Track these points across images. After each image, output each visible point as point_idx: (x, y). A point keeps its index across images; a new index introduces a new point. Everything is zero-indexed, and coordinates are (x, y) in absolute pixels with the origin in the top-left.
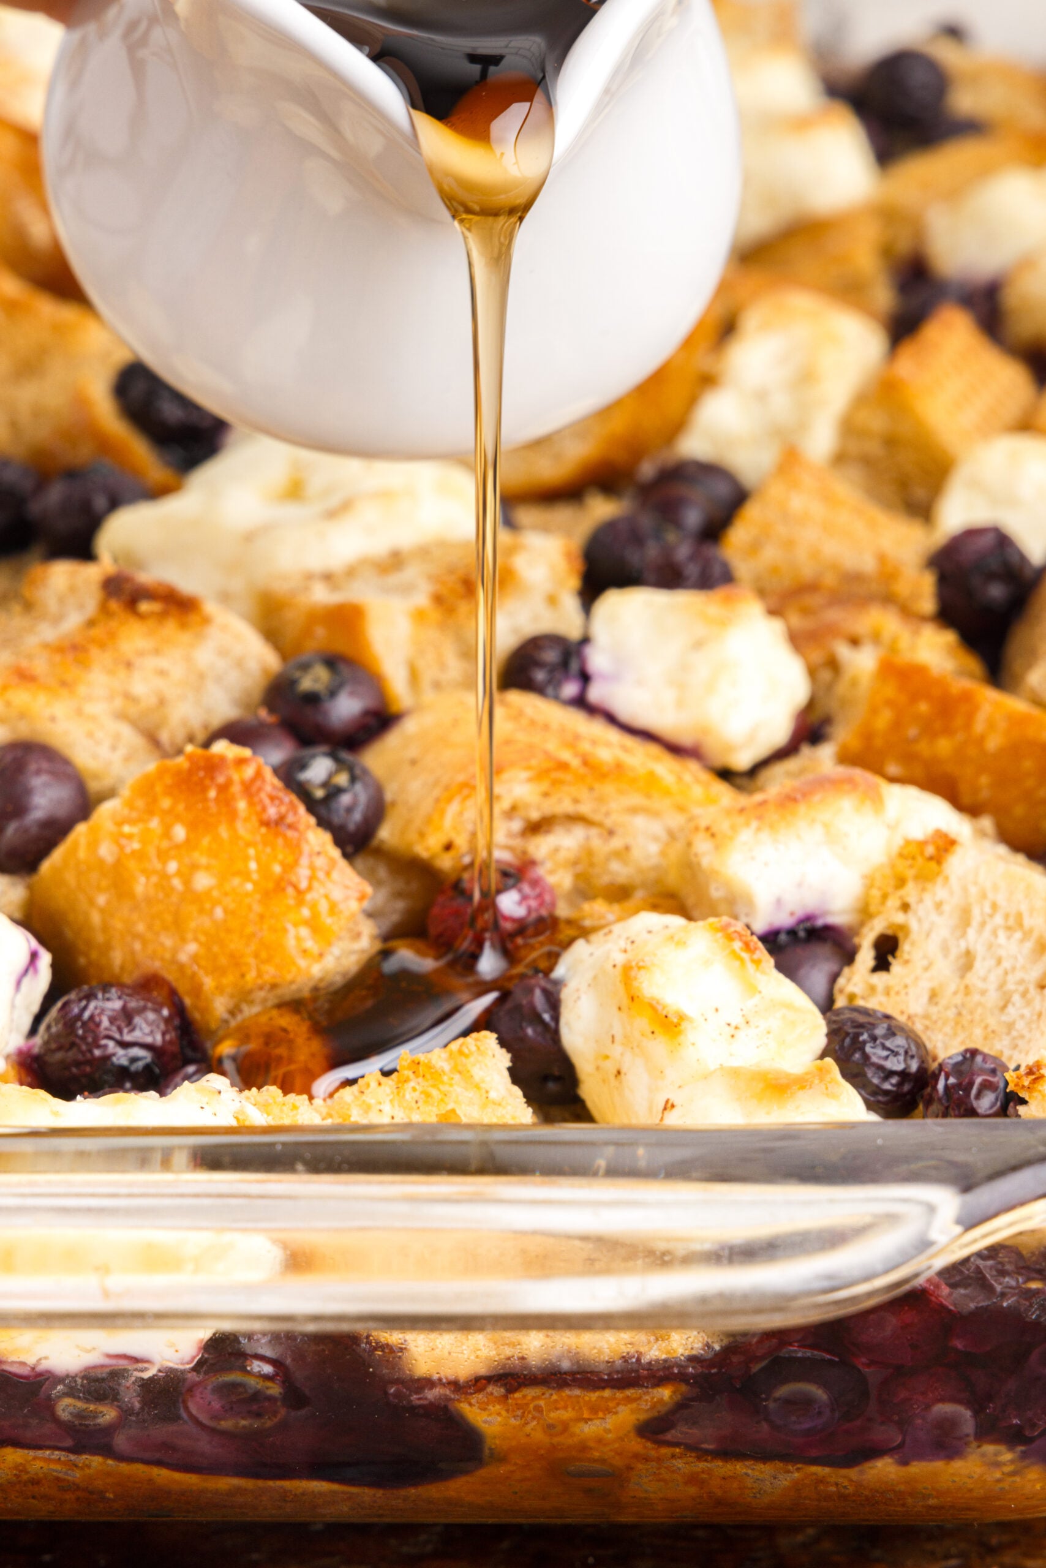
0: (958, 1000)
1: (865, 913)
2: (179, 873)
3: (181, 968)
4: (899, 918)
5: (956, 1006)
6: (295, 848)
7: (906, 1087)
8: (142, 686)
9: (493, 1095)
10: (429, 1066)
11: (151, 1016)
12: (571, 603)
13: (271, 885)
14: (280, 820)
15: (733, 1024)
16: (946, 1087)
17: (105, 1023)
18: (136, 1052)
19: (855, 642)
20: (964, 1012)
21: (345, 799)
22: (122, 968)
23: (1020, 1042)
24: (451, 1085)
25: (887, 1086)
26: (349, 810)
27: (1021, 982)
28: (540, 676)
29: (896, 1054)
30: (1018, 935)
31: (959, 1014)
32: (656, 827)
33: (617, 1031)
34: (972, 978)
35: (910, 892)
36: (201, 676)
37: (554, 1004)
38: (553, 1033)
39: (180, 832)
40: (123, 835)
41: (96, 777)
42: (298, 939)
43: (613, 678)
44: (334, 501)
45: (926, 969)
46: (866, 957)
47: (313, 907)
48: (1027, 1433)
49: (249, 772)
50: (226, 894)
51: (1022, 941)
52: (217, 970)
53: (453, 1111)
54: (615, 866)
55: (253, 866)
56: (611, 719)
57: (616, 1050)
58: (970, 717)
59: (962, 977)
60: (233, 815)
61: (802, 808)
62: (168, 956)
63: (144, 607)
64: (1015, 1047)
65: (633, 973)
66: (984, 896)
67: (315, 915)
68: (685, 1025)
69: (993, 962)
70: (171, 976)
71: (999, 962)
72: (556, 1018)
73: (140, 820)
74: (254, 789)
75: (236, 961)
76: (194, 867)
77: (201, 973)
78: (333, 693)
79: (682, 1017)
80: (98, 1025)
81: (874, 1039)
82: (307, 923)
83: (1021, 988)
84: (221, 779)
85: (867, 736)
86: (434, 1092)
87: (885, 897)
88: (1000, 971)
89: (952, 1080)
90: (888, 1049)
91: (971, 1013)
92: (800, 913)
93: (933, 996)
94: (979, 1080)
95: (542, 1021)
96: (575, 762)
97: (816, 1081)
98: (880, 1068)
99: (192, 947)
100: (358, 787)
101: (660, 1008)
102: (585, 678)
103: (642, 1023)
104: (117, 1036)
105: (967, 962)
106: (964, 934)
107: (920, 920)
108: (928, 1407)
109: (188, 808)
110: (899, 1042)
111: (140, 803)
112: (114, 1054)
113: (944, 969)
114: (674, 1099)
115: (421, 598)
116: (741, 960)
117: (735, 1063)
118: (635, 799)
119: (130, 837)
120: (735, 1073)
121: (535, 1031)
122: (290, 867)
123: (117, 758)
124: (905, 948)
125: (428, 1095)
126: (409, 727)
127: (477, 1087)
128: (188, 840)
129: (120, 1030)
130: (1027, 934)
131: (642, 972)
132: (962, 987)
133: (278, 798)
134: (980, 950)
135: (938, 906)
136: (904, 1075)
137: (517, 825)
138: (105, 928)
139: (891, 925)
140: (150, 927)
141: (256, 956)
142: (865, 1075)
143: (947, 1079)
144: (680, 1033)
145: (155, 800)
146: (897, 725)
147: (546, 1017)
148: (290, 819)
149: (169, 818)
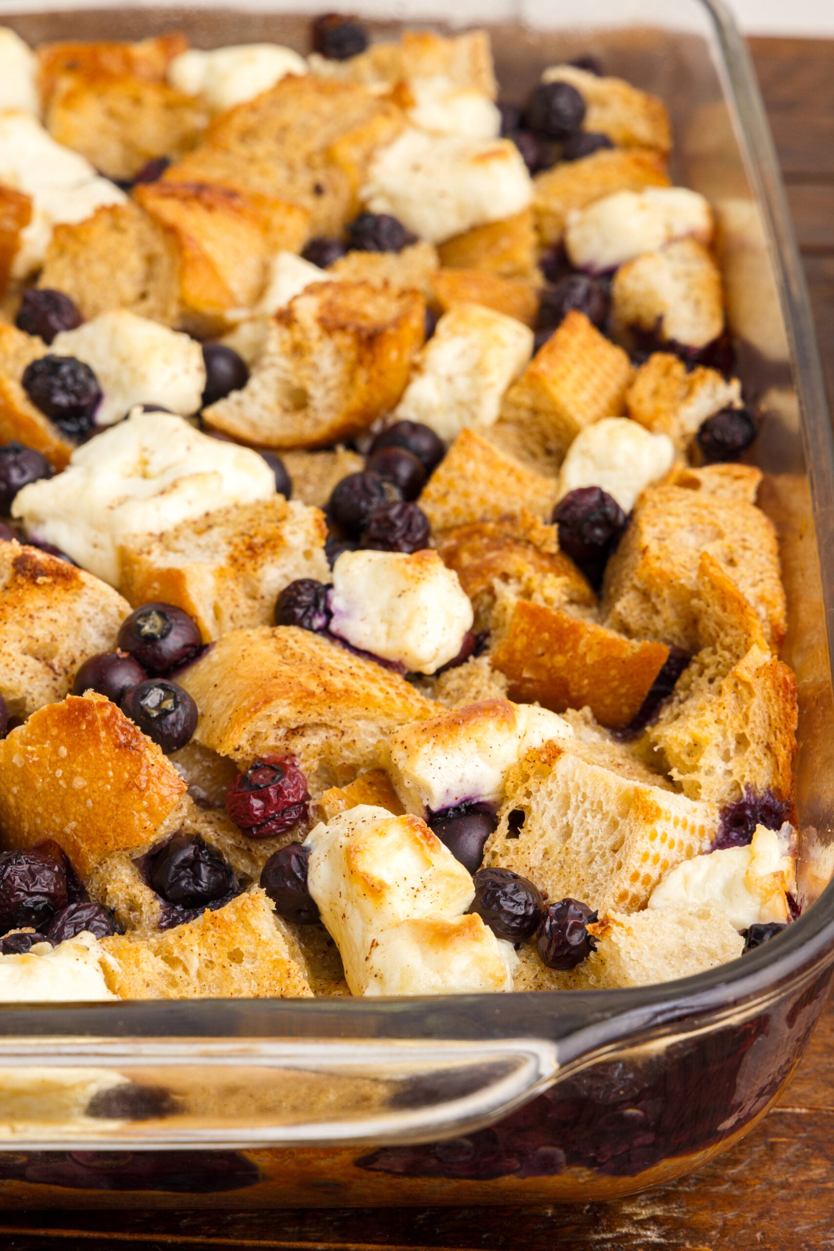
0: (561, 857)
1: (504, 797)
2: (63, 777)
3: (67, 836)
4: (525, 802)
5: (560, 862)
6: (138, 761)
7: (526, 925)
8: (40, 632)
9: (263, 937)
10: (223, 920)
11: (47, 873)
12: (320, 555)
13: (122, 786)
14: (127, 745)
15: (416, 888)
16: (551, 926)
17: (18, 881)
18: (36, 898)
19: (505, 577)
20: (565, 867)
21: (172, 717)
22: (29, 833)
23: (600, 888)
24: (237, 932)
25: (514, 925)
26: (174, 724)
27: (600, 848)
28: (300, 612)
29: (519, 904)
30: (599, 816)
31: (562, 867)
32: (373, 727)
33: (343, 889)
34: (571, 844)
35: (532, 784)
36: (79, 620)
37: (304, 868)
38: (303, 884)
39: (63, 751)
40: (27, 752)
41: (12, 691)
42: (140, 819)
43: (347, 615)
44: (168, 479)
45: (542, 836)
46: (504, 826)
47: (150, 799)
48: (599, 1160)
49: (108, 712)
50: (94, 791)
51: (602, 820)
52: (89, 839)
53: (238, 949)
54: (346, 753)
55: (111, 774)
56: (345, 643)
57: (343, 901)
58: (576, 642)
59: (565, 841)
60: (97, 741)
61: (463, 730)
62: (58, 829)
63: (40, 580)
64: (597, 892)
65: (352, 856)
66: (578, 788)
67: (151, 806)
68: (385, 891)
69: (583, 834)
70: (60, 841)
71: (587, 833)
72: (305, 876)
73: (39, 742)
74: (110, 724)
75: (101, 834)
76: (73, 773)
77: (79, 840)
78: (164, 636)
79: (383, 885)
80: (13, 882)
81: (505, 894)
82: (146, 810)
83: (601, 852)
84: (89, 718)
85: (511, 653)
86: (226, 937)
87: (516, 787)
88: (588, 839)
89: (554, 922)
90: (515, 901)
91: (569, 867)
92: (461, 797)
93: (546, 853)
94: (571, 923)
95: (296, 877)
96: (319, 690)
97: (467, 931)
98: (509, 913)
99: (73, 824)
100: (180, 708)
101: (369, 880)
102: (329, 614)
103: (358, 888)
104: (26, 889)
105: (567, 833)
106: (565, 814)
107: (538, 804)
108: (536, 1149)
109: (69, 736)
110: (522, 896)
111: (37, 731)
112: (24, 901)
113: (553, 836)
114: (379, 940)
115: (222, 560)
116: (421, 845)
117: (416, 916)
118: (359, 711)
119: (32, 753)
120: (415, 924)
121: (291, 883)
122: (134, 775)
123: (24, 679)
124: (528, 821)
125: (223, 939)
126: (214, 656)
127: (253, 931)
128: (69, 756)
129: (28, 887)
130: (605, 816)
131: (358, 854)
132: (564, 849)
133: (126, 729)
134: (575, 824)
135: (550, 794)
136: (525, 917)
137: (281, 732)
138: (18, 808)
139: (519, 806)
140: (46, 810)
141: (114, 831)
142: (499, 918)
143: (551, 921)
144: (382, 896)
145: (47, 730)
146: (529, 646)
147: (299, 875)
148: (134, 743)
149: (56, 742)
